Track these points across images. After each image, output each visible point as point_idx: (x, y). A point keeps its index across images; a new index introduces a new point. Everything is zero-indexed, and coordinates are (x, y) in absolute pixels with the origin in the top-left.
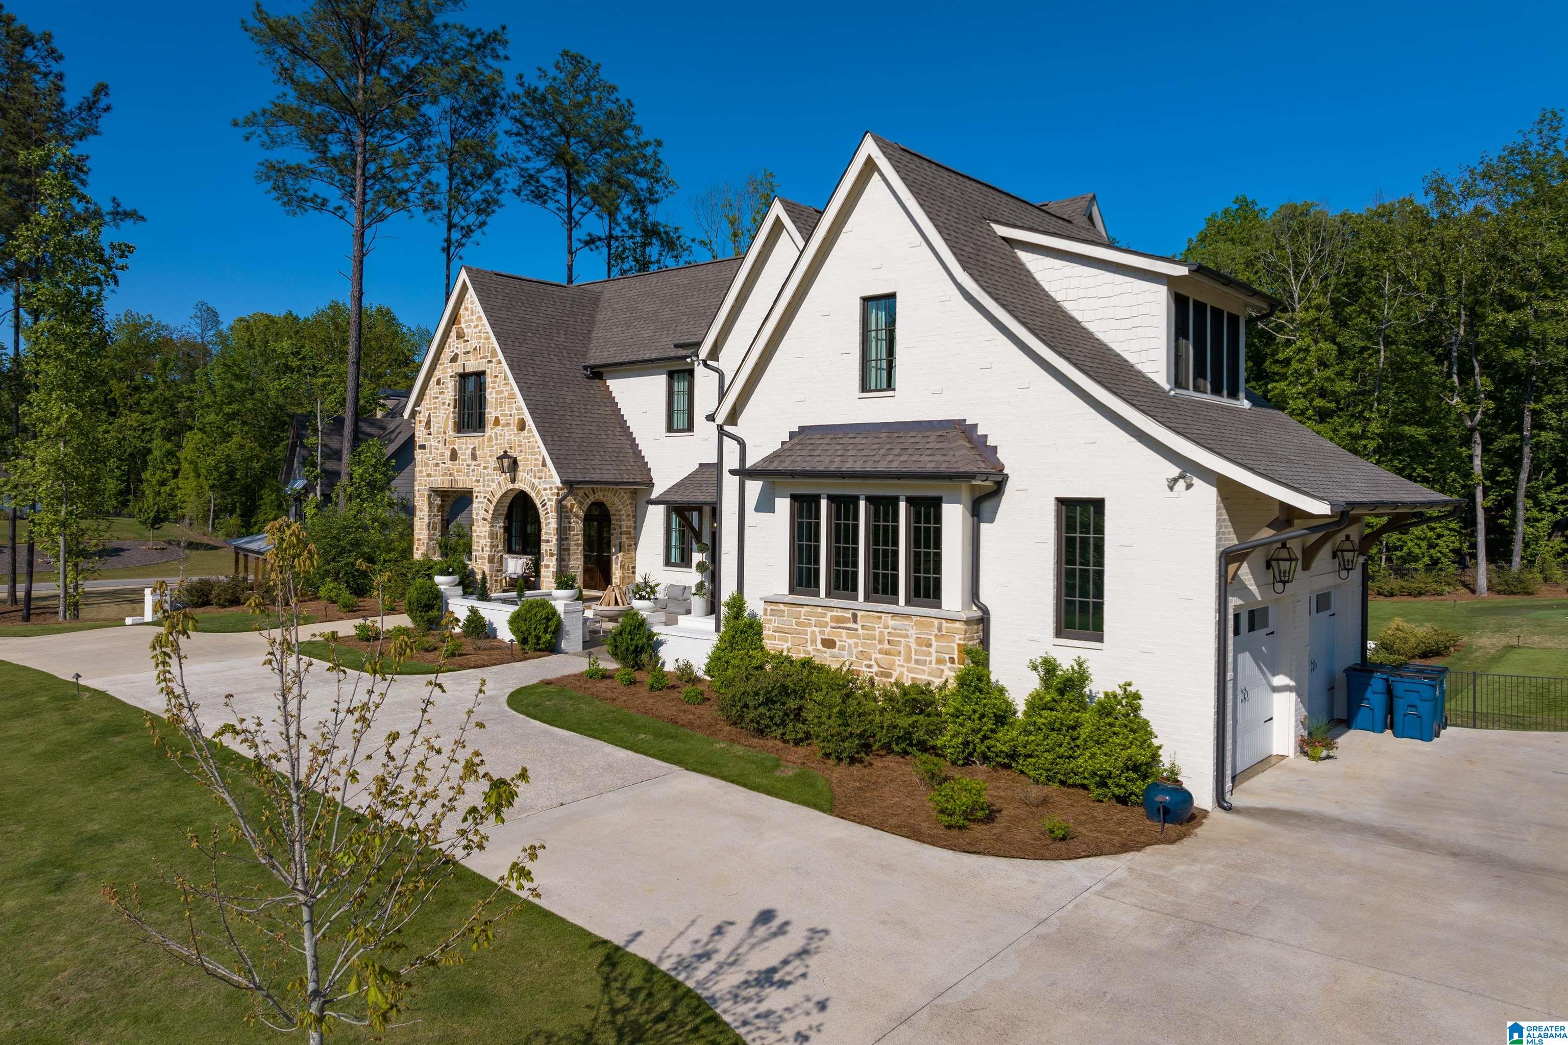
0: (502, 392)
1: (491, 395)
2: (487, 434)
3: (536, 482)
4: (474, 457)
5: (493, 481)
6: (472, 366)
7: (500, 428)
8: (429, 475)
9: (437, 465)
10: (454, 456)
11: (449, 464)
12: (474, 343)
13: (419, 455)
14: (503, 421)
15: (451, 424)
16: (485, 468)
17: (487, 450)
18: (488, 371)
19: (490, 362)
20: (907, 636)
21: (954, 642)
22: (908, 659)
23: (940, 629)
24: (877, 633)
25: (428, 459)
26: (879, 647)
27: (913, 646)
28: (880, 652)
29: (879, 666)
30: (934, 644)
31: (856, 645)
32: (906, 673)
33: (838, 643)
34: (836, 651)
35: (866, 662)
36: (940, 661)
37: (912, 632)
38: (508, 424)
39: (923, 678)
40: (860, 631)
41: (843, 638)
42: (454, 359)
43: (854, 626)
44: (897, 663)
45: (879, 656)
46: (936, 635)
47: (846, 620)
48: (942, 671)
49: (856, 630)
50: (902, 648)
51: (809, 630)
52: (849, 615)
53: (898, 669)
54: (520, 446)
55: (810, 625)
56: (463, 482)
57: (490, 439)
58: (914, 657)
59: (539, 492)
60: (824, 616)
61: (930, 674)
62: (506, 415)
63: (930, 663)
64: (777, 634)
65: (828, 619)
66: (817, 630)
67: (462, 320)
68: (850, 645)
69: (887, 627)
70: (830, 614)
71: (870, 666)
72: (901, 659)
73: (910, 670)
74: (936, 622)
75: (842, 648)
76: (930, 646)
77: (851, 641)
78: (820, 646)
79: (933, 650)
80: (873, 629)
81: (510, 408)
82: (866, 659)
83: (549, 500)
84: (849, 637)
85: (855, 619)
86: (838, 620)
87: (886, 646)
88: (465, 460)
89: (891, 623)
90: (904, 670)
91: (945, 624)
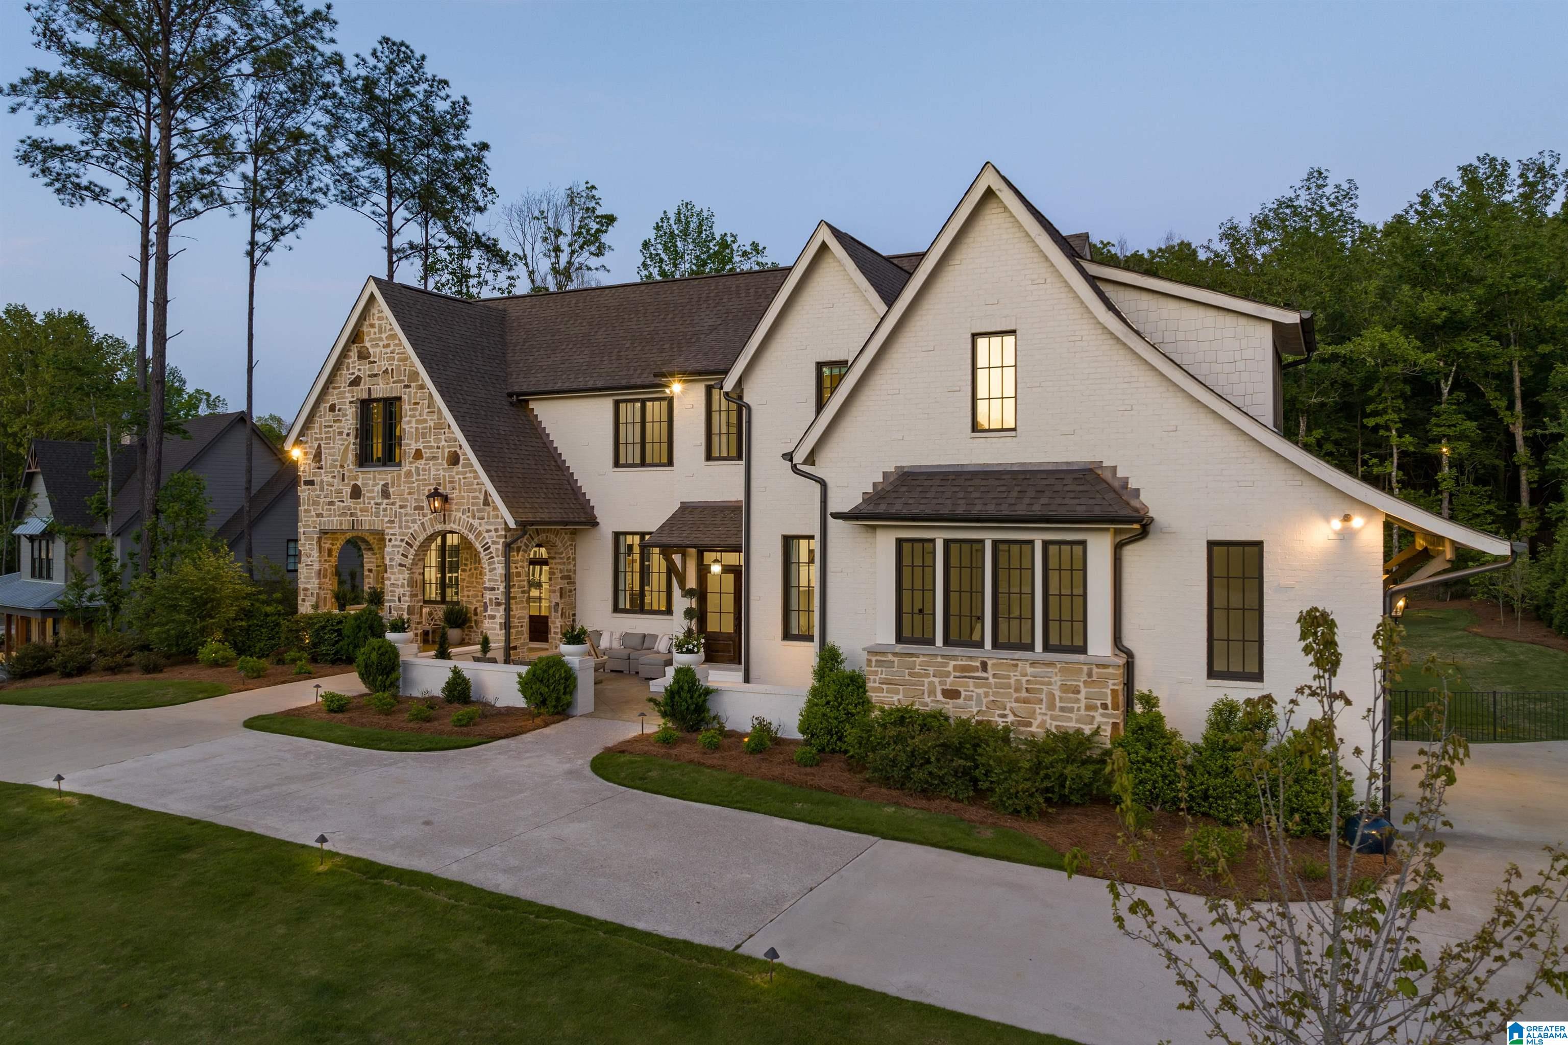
0: (425, 421)
1: (408, 425)
2: (406, 468)
3: (476, 523)
4: (385, 494)
5: (414, 521)
6: (381, 390)
7: (423, 462)
8: (318, 515)
9: (331, 503)
10: (356, 493)
11: (349, 502)
12: (385, 365)
13: (303, 492)
14: (427, 453)
15: (351, 456)
16: (401, 507)
17: (404, 487)
18: (405, 397)
19: (407, 387)
20: (1050, 683)
21: (1107, 687)
22: (1051, 706)
23: (1090, 675)
24: (1012, 681)
25: (319, 496)
26: (1015, 695)
27: (1057, 693)
28: (1017, 700)
29: (1015, 715)
30: (1083, 691)
31: (986, 695)
32: (1049, 721)
33: (963, 694)
34: (960, 701)
35: (998, 712)
36: (1089, 708)
37: (1057, 680)
38: (434, 458)
39: (1071, 725)
40: (991, 680)
41: (969, 688)
42: (356, 382)
43: (984, 675)
44: (1038, 711)
45: (1014, 705)
46: (1085, 682)
47: (975, 669)
48: (1093, 717)
49: (987, 679)
50: (1044, 696)
51: (926, 680)
52: (977, 664)
53: (1039, 718)
54: (450, 482)
55: (927, 675)
56: (368, 522)
57: (409, 474)
58: (1058, 704)
59: (480, 534)
60: (945, 665)
61: (1077, 721)
62: (431, 447)
63: (1079, 709)
64: (884, 686)
65: (950, 668)
66: (936, 680)
67: (367, 338)
68: (978, 695)
69: (1026, 675)
70: (952, 663)
71: (1004, 716)
72: (1044, 706)
73: (1053, 718)
74: (1085, 668)
75: (970, 698)
76: (1078, 692)
77: (980, 691)
78: (940, 697)
79: (1082, 696)
80: (1008, 677)
81: (438, 440)
82: (999, 708)
83: (494, 543)
84: (977, 686)
85: (984, 667)
86: (964, 669)
87: (1024, 694)
88: (373, 498)
89: (1030, 670)
90: (1048, 718)
91: (1095, 670)
